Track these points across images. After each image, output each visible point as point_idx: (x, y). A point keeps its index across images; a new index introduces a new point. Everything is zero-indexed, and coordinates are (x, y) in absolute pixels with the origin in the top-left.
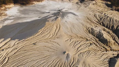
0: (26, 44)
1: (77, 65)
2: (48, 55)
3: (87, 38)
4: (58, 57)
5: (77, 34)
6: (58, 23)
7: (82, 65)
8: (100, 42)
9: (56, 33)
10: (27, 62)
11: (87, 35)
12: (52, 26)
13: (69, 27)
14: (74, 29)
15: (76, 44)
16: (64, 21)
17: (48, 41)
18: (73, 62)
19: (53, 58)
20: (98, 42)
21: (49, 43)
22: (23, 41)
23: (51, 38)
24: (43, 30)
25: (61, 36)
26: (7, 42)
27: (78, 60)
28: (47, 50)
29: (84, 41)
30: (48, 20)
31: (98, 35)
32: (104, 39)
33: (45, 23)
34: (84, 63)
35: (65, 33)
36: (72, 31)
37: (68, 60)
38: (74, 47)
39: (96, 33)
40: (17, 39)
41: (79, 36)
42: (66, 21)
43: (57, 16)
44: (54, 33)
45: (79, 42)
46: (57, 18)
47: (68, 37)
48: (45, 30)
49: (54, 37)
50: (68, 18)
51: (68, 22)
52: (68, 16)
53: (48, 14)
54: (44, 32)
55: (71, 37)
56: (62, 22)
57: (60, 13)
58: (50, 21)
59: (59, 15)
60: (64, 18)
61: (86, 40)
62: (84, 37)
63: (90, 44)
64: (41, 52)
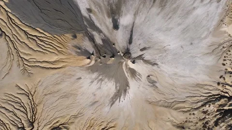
3: (36, 122)
5: (42, 106)
6: (71, 60)
9: (37, 64)
11: (45, 122)
12: (58, 51)
15: (13, 104)
16: (78, 74)
17: (12, 56)
21: (7, 58)
22: (6, 11)
23: (20, 59)
24: (43, 36)
25: (29, 76)
29: (26, 116)
30: (77, 35)
33: (67, 33)
38: (5, 101)
41: (39, 109)
42: (80, 78)
43: (97, 53)
44: (35, 60)
45: (22, 109)
46: (88, 57)
47: (30, 88)
48: (42, 41)
49: (26, 63)
50: (96, 81)
51: (78, 84)
52: (102, 80)
53: (107, 28)
54: (37, 39)
55: (32, 93)
56: (74, 71)
57: (113, 59)
58: (75, 42)
59: (105, 57)
60: (89, 73)
61: (31, 121)
62: (36, 116)
63: (20, 126)
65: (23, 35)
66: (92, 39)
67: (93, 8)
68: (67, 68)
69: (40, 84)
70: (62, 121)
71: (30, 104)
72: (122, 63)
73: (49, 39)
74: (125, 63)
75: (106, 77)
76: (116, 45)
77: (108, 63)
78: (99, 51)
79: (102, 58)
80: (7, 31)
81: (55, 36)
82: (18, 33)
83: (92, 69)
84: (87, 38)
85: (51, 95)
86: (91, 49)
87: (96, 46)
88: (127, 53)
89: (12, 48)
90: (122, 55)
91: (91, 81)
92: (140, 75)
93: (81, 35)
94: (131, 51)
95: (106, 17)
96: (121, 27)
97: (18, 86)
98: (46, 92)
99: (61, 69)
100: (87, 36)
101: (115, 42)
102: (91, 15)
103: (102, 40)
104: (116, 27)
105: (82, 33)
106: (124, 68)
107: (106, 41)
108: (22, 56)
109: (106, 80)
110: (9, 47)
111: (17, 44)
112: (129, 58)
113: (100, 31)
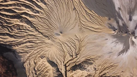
0: (75, 2)
1: (51, 39)
2: (61, 21)
3: (79, 55)
4: (58, 28)
5: (84, 47)
6: (105, 30)
7: (51, 43)
8: (74, 65)
9: (88, 27)
10: (57, 7)
11: (84, 56)
12: (100, 24)
13: (97, 41)
14: (93, 46)
15: (71, 43)
16: (107, 37)
17: (77, 20)
18: (54, 38)
19: (58, 25)
20: (75, 63)
21: (74, 21)
23: (80, 23)
24: (94, 15)
25: (82, 32)
27: (55, 41)
28: (66, 20)
29: (75, 51)
30: (111, 19)
31: (82, 66)
32: (77, 69)
33: (106, 16)
34: (52, 44)
35: (86, 36)
36: (89, 44)
37: (55, 34)
38: (68, 41)
39: (84, 65)
41: (83, 49)
42: (107, 39)
43: (119, 29)
44: (87, 25)
45: (75, 47)
46: (114, 30)
47: (81, 38)
48: (93, 17)
49: (82, 26)
50: (114, 43)
51: (105, 42)
52: (117, 43)
53: (126, 19)
54: (90, 16)
55: (82, 41)
56: (105, 35)
57: (126, 34)
58: (109, 22)
59: (122, 32)
60: (112, 38)
61: (77, 53)
62: (80, 52)
63: (71, 55)
64: (65, 16)
65: (84, 12)
66: (118, 22)
67: (122, 8)
68: (102, 33)
69: (87, 37)
70: (92, 57)
71: (79, 45)
72: (130, 37)
73: (96, 17)
74: (131, 37)
75: (120, 42)
76: (129, 28)
77: (123, 35)
78: (120, 29)
79: (121, 32)
80: (77, 8)
81: (100, 16)
82: (82, 10)
83: (114, 36)
84: (115, 21)
85: (90, 44)
86: (116, 27)
87: (119, 26)
88: (133, 33)
89: (78, 17)
90: (131, 33)
91: (112, 42)
92: (136, 45)
93: (113, 19)
94: (136, 33)
95: (127, 14)
96: (132, 20)
97: (76, 35)
98: (88, 41)
99: (99, 33)
100: (116, 20)
101: (129, 27)
102: (120, 11)
103: (123, 24)
104: (130, 19)
105: (114, 18)
106: (130, 40)
107: (124, 25)
108: (81, 22)
109: (120, 43)
110: (76, 16)
111: (80, 15)
112: (134, 35)
113: (122, 20)
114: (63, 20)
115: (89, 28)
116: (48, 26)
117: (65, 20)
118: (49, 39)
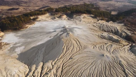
0: (64, 61)
2: (92, 61)
3: (104, 42)
4: (102, 60)
5: (96, 42)
6: (72, 37)
8: (115, 43)
10: (81, 73)
15: (102, 48)
16: (76, 35)
17: (80, 53)
19: (99, 61)
20: (113, 43)
21: (82, 54)
22: (57, 60)
23: (80, 50)
24: (65, 46)
25: (86, 46)
26: (42, 67)
29: (105, 45)
31: (109, 38)
33: (61, 40)
34: (121, 57)
35: (87, 43)
36: (90, 41)
38: (103, 50)
39: (107, 38)
40: (50, 61)
41: (98, 42)
42: (78, 34)
44: (78, 46)
46: (69, 34)
47: (91, 45)
49: (81, 48)
54: (68, 47)
55: (93, 44)
58: (64, 37)
60: (74, 33)
63: (111, 46)
64: (85, 62)
65: (68, 52)
66: (62, 34)
68: (76, 38)
71: (98, 45)
81: (64, 43)
86: (66, 33)
89: (76, 53)
93: (61, 37)
95: (52, 33)
96: (55, 30)
97: (93, 48)
101: (61, 30)
102: (52, 36)
106: (69, 28)
108: (78, 50)
109: (75, 30)
110: (76, 55)
112: (65, 27)
113: (58, 33)
114: (91, 61)
115: (79, 44)
116: (110, 70)
117: (88, 59)
118: (120, 61)
